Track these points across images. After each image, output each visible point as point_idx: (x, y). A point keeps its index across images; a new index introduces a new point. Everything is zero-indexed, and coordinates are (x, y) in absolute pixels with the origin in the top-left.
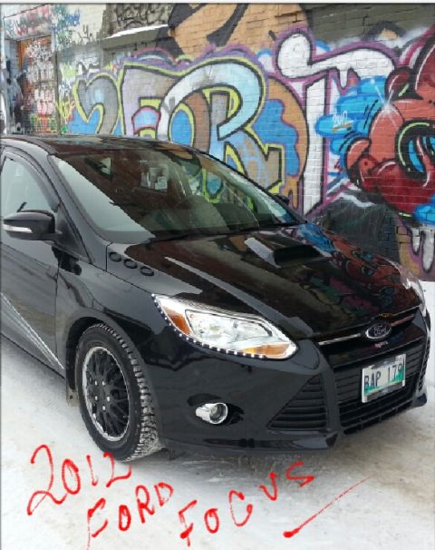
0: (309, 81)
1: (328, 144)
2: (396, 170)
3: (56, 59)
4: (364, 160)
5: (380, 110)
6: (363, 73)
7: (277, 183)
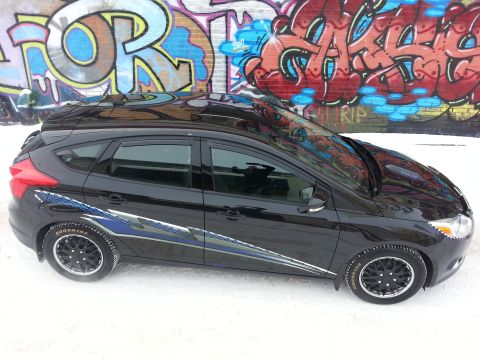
0: (211, 17)
1: (230, 60)
4: (257, 70)
5: (268, 40)
6: (255, 15)
7: (188, 85)
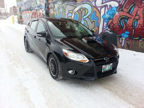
0: (102, 7)
1: (105, 20)
2: (118, 26)
3: (54, 3)
5: (115, 14)
6: (112, 6)
7: (94, 28)
